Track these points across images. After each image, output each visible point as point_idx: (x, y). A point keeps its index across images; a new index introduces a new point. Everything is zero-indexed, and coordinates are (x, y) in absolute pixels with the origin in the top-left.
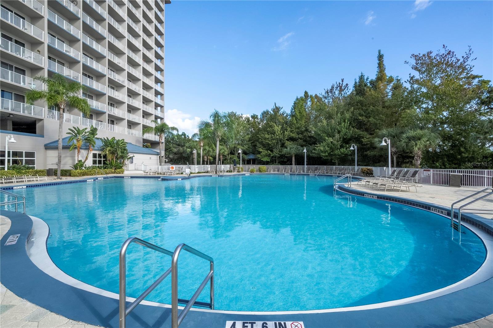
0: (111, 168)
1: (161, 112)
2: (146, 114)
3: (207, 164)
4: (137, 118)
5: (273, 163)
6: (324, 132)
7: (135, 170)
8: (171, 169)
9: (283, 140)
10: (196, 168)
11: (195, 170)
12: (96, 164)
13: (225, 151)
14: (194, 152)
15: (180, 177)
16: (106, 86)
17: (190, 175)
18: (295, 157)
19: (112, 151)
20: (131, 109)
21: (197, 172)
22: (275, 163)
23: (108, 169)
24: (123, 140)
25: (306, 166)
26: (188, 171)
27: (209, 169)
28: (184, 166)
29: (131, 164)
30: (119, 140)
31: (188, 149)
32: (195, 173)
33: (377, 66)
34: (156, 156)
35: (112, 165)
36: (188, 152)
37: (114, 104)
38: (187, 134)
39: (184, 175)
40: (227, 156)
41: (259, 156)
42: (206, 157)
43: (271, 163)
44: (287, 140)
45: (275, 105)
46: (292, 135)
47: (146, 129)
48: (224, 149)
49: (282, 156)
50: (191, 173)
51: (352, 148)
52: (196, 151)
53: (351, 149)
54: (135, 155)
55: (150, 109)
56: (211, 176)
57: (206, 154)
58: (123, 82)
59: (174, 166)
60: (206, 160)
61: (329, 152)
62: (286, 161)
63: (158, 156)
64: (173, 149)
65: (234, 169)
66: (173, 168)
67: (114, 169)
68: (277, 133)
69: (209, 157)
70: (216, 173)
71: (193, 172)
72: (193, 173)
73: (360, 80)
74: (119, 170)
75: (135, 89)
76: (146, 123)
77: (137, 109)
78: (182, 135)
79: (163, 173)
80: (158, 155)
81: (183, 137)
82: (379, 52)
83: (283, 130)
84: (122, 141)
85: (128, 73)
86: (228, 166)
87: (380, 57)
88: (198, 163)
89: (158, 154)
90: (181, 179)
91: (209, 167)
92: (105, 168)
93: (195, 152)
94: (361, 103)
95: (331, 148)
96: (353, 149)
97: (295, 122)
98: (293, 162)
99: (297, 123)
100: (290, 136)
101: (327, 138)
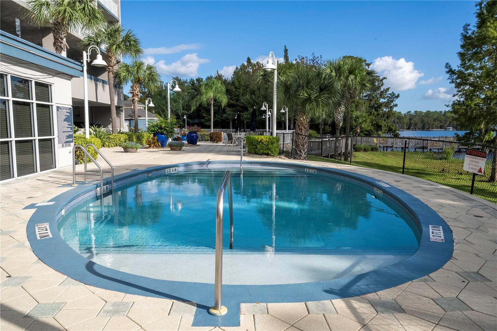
18: (232, 122)
41: (203, 120)
45: (218, 72)
82: (285, 47)
87: (286, 51)
97: (234, 91)
98: (231, 127)
99: (236, 91)
100: (229, 103)
101: (249, 109)
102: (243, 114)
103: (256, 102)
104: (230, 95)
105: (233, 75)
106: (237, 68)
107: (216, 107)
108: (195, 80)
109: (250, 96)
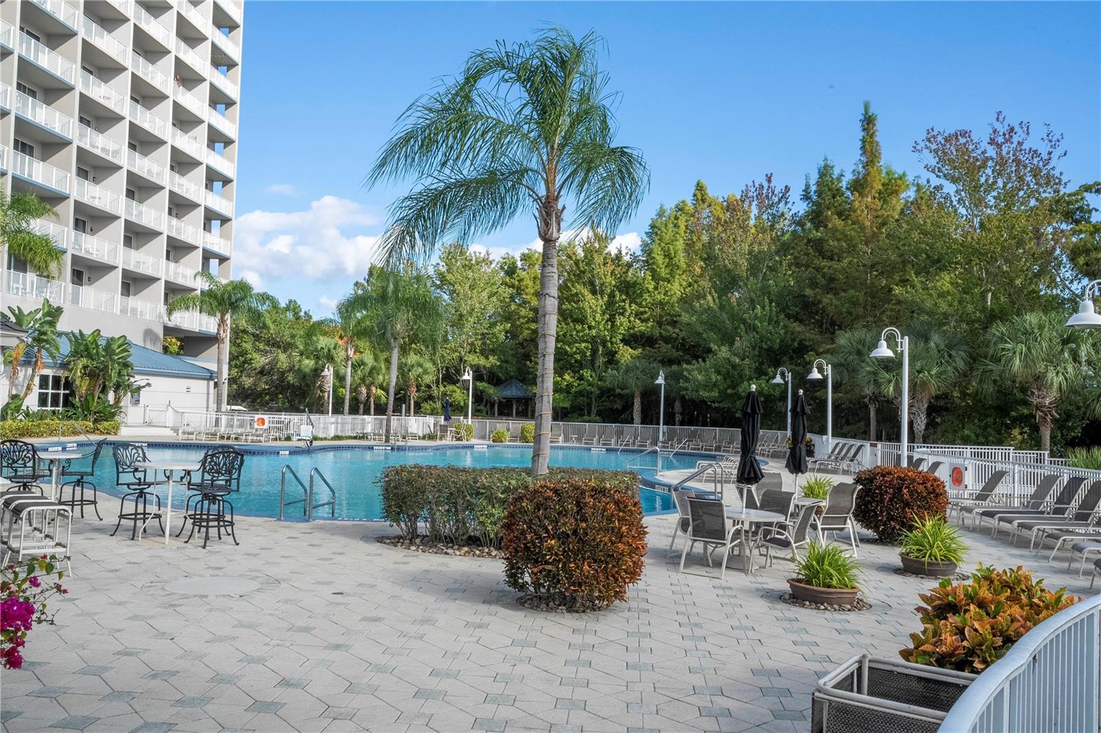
0: (85, 418)
1: (221, 236)
2: (177, 249)
3: (367, 412)
4: (149, 260)
5: (582, 415)
6: (712, 327)
7: (148, 424)
8: (256, 426)
9: (612, 343)
10: (329, 425)
11: (326, 429)
12: (46, 406)
13: (426, 372)
14: (326, 372)
15: (285, 449)
16: (70, 172)
17: (311, 442)
19: (90, 370)
20: (136, 235)
21: (332, 435)
22: (589, 414)
23: (77, 419)
24: (122, 339)
25: (662, 428)
26: (306, 431)
27: (369, 429)
28: (295, 418)
29: (135, 408)
30: (112, 339)
31: (307, 361)
32: (325, 439)
33: (859, 144)
34: (206, 382)
35: (88, 410)
36: (307, 370)
37: (84, 222)
38: (304, 308)
39: (294, 443)
40: (434, 387)
42: (364, 390)
43: (575, 415)
44: (625, 341)
46: (640, 327)
47: (175, 294)
48: (420, 365)
49: (606, 393)
50: (315, 438)
51: (778, 380)
52: (332, 369)
53: (775, 381)
54: (152, 380)
55: (190, 230)
56: (371, 448)
57: (363, 380)
58: (116, 153)
59: (266, 417)
60: (363, 397)
61: (721, 388)
62: (620, 408)
63: (212, 383)
64: (255, 355)
65: (444, 429)
66: (263, 423)
67: (92, 419)
68: (590, 319)
69: (374, 389)
70: (387, 440)
71: (321, 435)
72: (321, 439)
73: (821, 177)
74: (106, 424)
75: (149, 171)
76: (176, 274)
77: (153, 234)
78: (287, 309)
79: (233, 436)
80: (211, 378)
81: (290, 315)
82: (866, 108)
83: (612, 310)
84: (120, 342)
85: (133, 126)
86: (430, 420)
87: (868, 122)
88: (338, 410)
89: (210, 376)
90: (287, 452)
91: (369, 423)
92: (70, 418)
93: (329, 373)
94: (818, 245)
95: (726, 376)
96: (781, 381)
97: (651, 287)
98: (637, 415)
99: (656, 288)
100: (632, 331)
101: (716, 347)
102: (687, 370)
103: (744, 321)
104: (636, 304)
105: (646, 233)
106: (661, 213)
107: (583, 345)
108: (518, 257)
109: (720, 297)
